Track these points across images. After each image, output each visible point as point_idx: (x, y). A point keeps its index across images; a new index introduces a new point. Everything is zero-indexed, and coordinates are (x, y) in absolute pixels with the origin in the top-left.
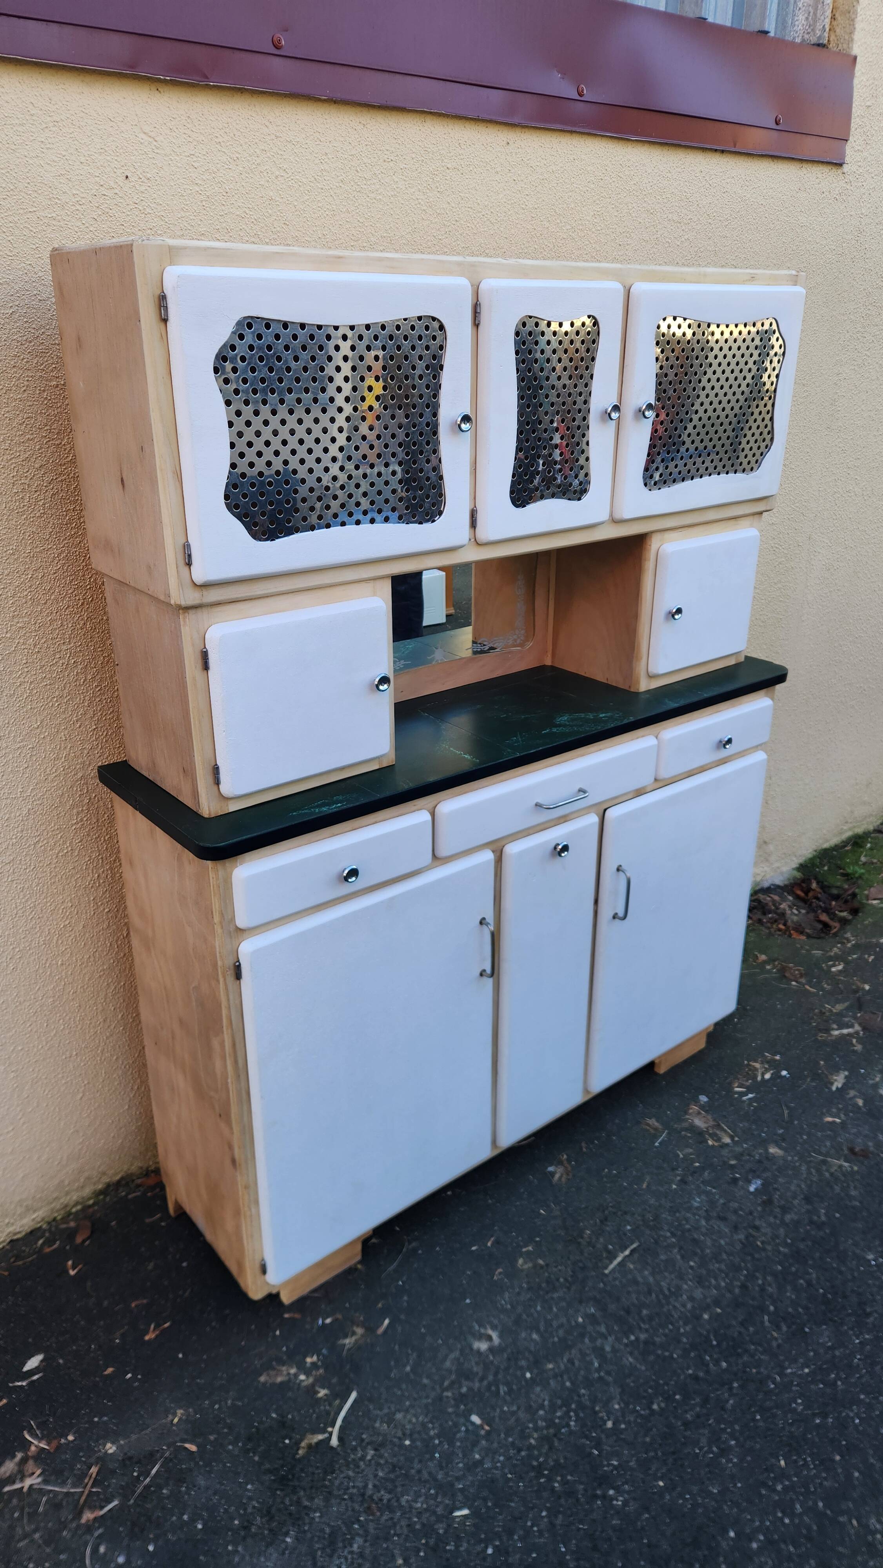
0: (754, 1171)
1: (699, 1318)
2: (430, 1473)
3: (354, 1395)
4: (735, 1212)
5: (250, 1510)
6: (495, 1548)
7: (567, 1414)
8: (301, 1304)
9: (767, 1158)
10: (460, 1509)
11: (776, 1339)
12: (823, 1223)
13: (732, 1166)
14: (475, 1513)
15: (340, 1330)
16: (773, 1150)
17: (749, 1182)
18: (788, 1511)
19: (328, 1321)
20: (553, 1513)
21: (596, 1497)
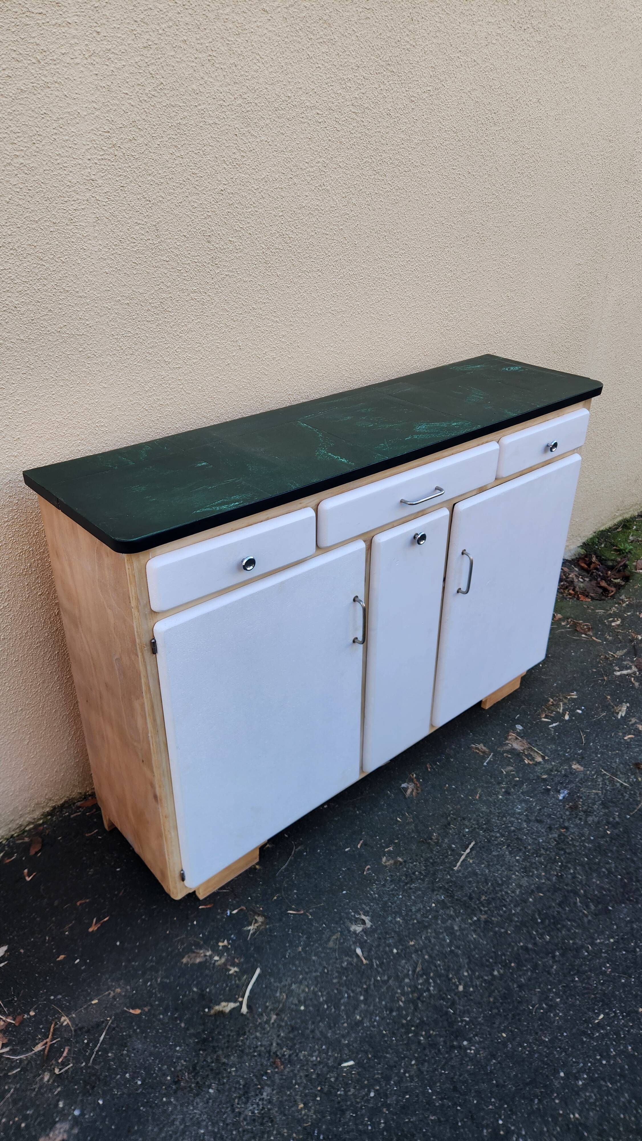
0: (562, 783)
1: (525, 901)
2: (321, 1032)
3: (258, 971)
4: (549, 816)
5: (179, 1068)
6: (376, 1091)
7: (427, 981)
8: (212, 897)
9: (571, 773)
10: (346, 1061)
11: (587, 916)
12: (618, 823)
13: (544, 780)
14: (359, 1064)
15: (244, 919)
16: (575, 766)
17: (559, 792)
18: (605, 1054)
19: (235, 912)
20: (421, 1062)
21: (453, 1047)
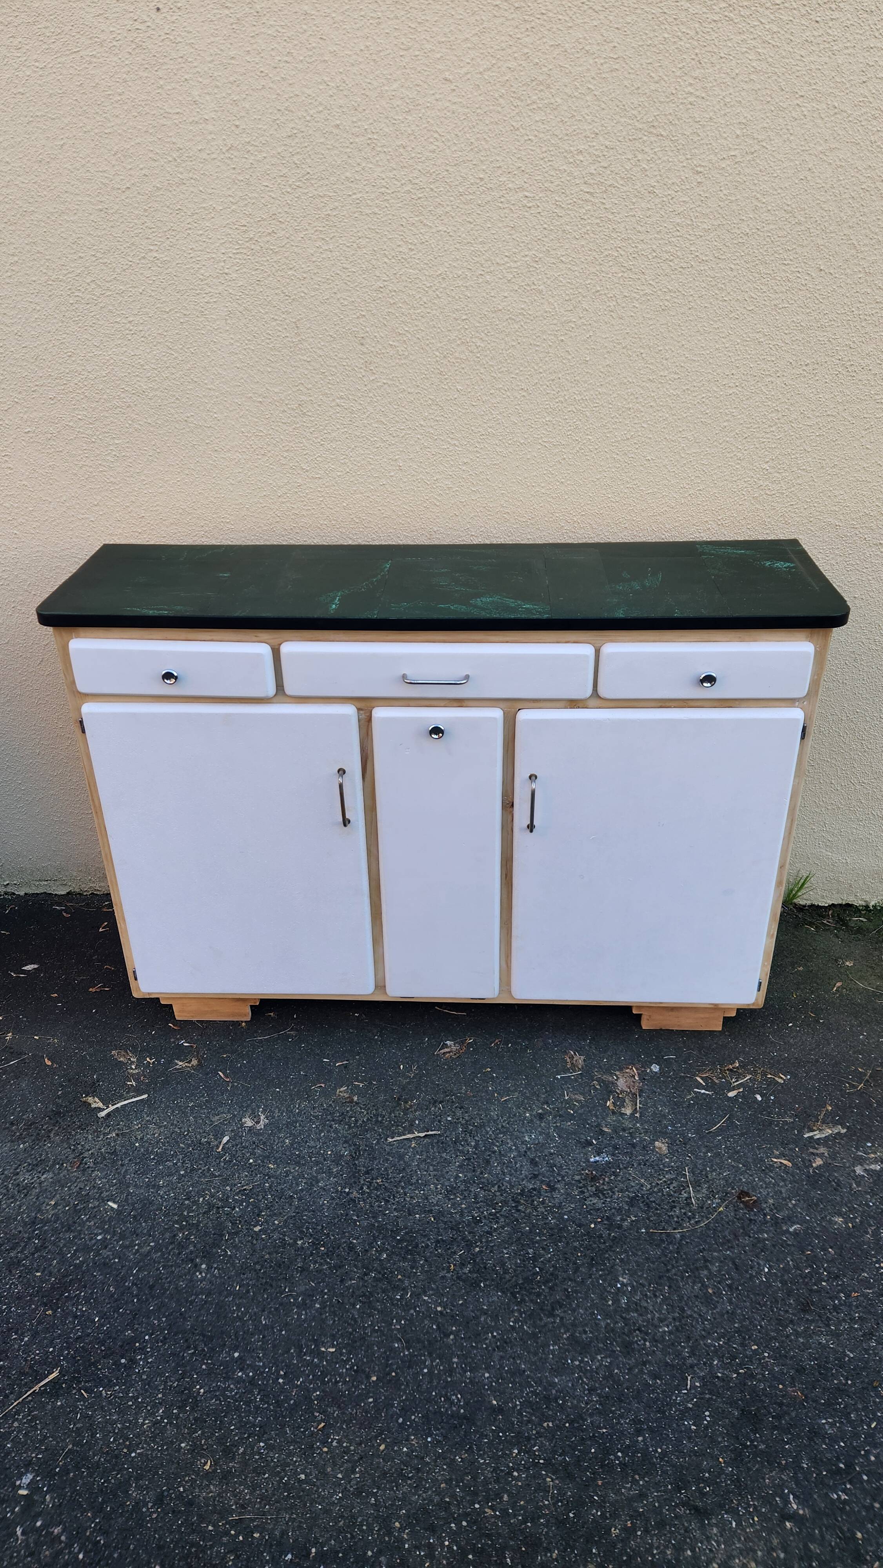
0: (615, 1148)
1: (411, 1213)
2: (126, 1171)
4: (552, 1165)
6: (105, 1239)
7: (242, 1201)
8: (187, 1026)
9: (645, 1146)
10: (114, 1202)
13: (601, 1132)
14: (119, 1212)
15: (182, 1053)
16: (660, 1144)
17: (599, 1153)
19: (185, 1044)
20: (157, 1248)
21: (192, 1261)
